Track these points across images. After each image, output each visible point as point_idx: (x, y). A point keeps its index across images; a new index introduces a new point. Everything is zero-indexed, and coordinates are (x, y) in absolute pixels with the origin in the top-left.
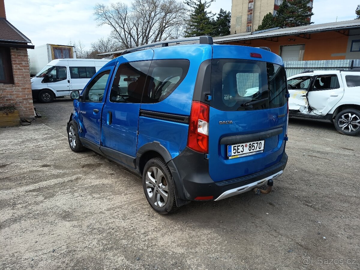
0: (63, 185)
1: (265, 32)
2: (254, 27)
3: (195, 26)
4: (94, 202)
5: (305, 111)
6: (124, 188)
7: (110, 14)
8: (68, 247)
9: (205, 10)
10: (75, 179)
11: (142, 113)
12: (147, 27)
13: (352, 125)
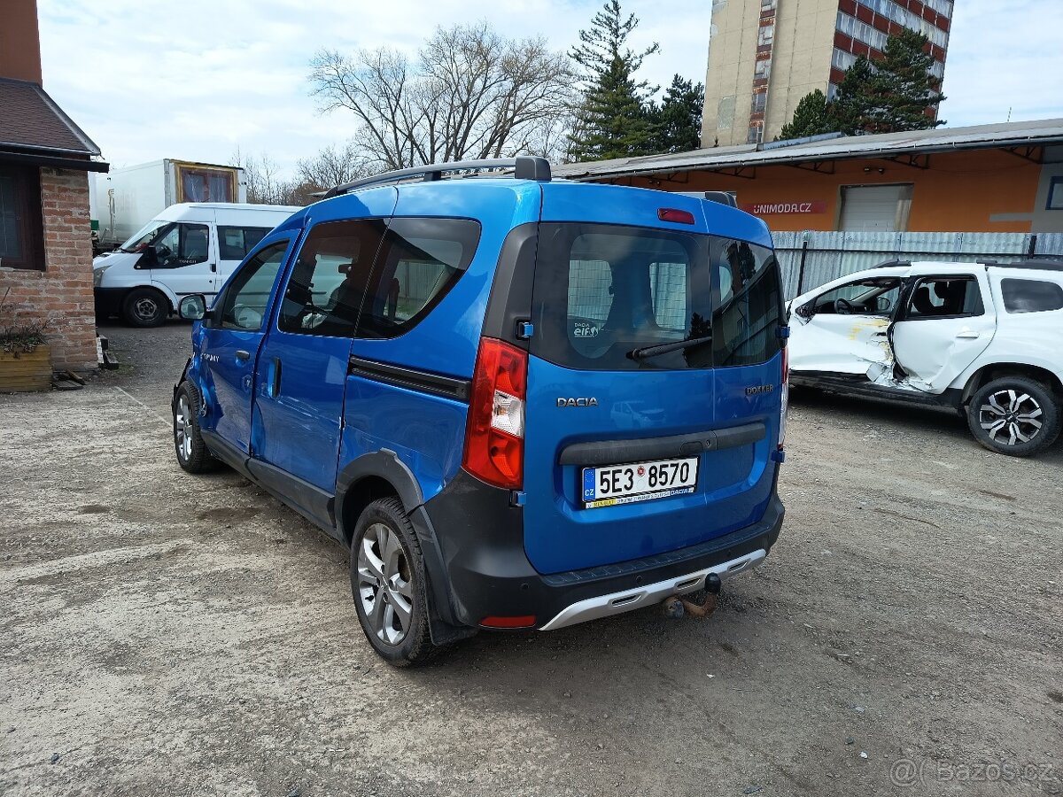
0: (129, 568)
1: (798, 144)
2: (770, 130)
3: (600, 122)
4: (208, 622)
5: (882, 377)
6: (303, 584)
7: (356, 81)
8: (98, 749)
9: (630, 78)
10: (168, 553)
11: (356, 366)
12: (461, 121)
13: (1020, 424)
